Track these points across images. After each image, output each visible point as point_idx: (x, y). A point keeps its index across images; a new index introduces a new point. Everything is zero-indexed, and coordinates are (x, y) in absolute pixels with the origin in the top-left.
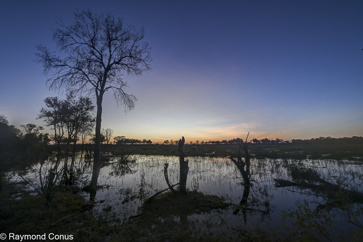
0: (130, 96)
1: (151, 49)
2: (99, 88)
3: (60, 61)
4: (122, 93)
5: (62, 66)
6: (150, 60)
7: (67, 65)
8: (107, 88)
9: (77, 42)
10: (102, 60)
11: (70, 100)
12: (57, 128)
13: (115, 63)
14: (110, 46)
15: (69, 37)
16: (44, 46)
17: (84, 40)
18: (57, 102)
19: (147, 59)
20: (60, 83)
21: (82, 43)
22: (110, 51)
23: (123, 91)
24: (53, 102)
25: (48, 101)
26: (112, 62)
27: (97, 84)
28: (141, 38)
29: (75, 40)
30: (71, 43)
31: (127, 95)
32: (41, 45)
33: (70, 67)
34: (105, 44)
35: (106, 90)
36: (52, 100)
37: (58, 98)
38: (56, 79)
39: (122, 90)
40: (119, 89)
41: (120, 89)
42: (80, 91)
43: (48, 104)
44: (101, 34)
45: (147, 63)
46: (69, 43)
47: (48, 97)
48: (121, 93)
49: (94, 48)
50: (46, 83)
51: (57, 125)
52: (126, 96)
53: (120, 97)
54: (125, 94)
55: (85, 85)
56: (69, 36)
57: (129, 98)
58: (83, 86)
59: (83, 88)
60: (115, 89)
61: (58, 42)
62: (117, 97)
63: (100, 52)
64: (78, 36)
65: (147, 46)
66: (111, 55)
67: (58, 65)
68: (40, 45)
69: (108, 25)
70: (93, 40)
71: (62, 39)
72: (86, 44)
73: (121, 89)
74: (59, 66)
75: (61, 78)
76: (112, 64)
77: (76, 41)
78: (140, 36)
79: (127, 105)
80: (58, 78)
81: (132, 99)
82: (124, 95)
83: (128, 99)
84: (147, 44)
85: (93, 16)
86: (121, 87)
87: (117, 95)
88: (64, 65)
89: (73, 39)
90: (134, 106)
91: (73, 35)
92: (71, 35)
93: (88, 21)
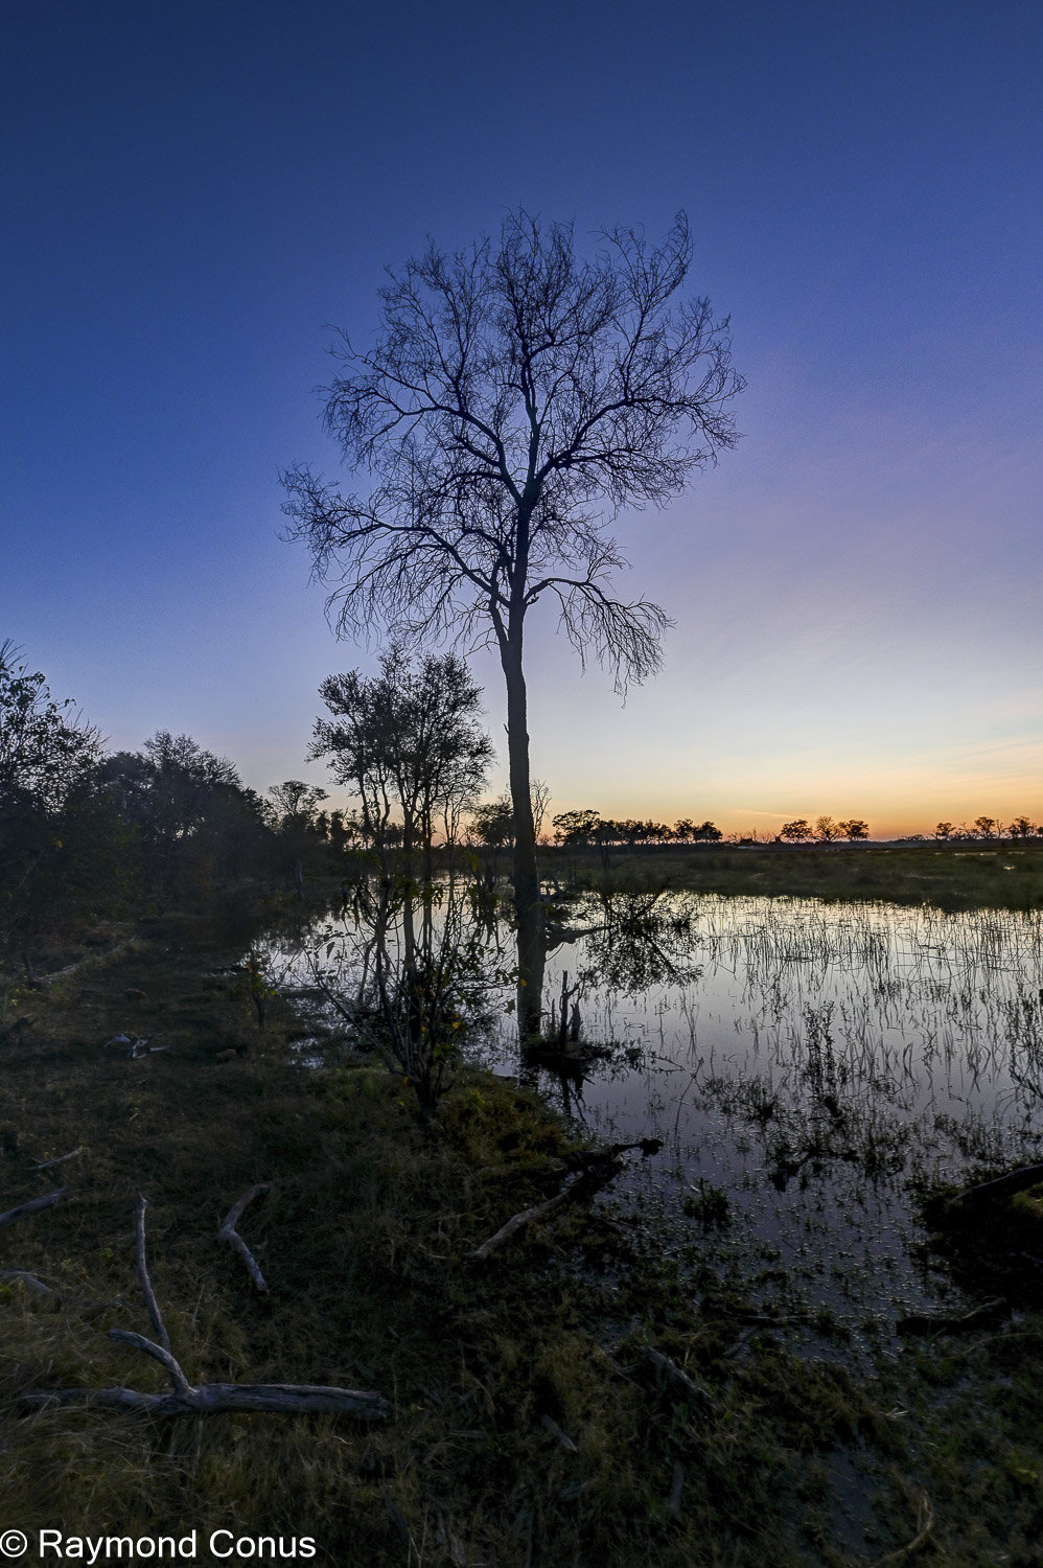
0: (637, 611)
1: (726, 325)
2: (505, 590)
3: (357, 514)
4: (598, 599)
5: (365, 533)
6: (729, 383)
7: (381, 525)
8: (534, 591)
9: (404, 414)
10: (501, 464)
11: (394, 677)
12: (368, 790)
13: (553, 462)
14: (527, 387)
15: (377, 398)
16: (302, 470)
17: (429, 395)
18: (357, 692)
19: (713, 387)
20: (365, 602)
21: (423, 410)
22: (532, 410)
23: (599, 592)
24: (345, 694)
25: (331, 692)
26: (542, 460)
27: (493, 580)
28: (675, 284)
29: (395, 406)
30: (387, 422)
31: (621, 609)
32: (296, 469)
33: (393, 529)
34: (508, 383)
35: (529, 600)
36: (343, 685)
37: (357, 674)
38: (353, 591)
39: (593, 587)
40: (583, 584)
41: (587, 583)
42: (432, 626)
43: (334, 704)
44: (491, 340)
45: (713, 409)
46: (379, 426)
47: (329, 678)
48: (592, 604)
49: (467, 417)
50: (327, 614)
51: (365, 775)
52: (616, 612)
53: (589, 619)
54: (608, 604)
55: (446, 598)
56: (376, 393)
57: (630, 619)
58: (440, 601)
59: (442, 612)
60: (566, 589)
61: (343, 434)
62: (578, 625)
63: (491, 427)
64: (405, 384)
65: (703, 318)
66: (536, 428)
67: (353, 532)
68: (292, 472)
69: (511, 286)
70: (459, 383)
71: (356, 413)
72: (438, 407)
73: (591, 585)
74: (355, 533)
75: (368, 584)
76: (546, 470)
77: (398, 409)
78: (669, 273)
79: (623, 657)
80: (358, 585)
81: (643, 620)
82: (605, 607)
83: (627, 626)
84: (704, 306)
85: (448, 272)
86: (590, 575)
87: (576, 614)
88: (372, 526)
89: (390, 402)
90: (658, 653)
91: (389, 386)
92: (383, 386)
93: (434, 301)
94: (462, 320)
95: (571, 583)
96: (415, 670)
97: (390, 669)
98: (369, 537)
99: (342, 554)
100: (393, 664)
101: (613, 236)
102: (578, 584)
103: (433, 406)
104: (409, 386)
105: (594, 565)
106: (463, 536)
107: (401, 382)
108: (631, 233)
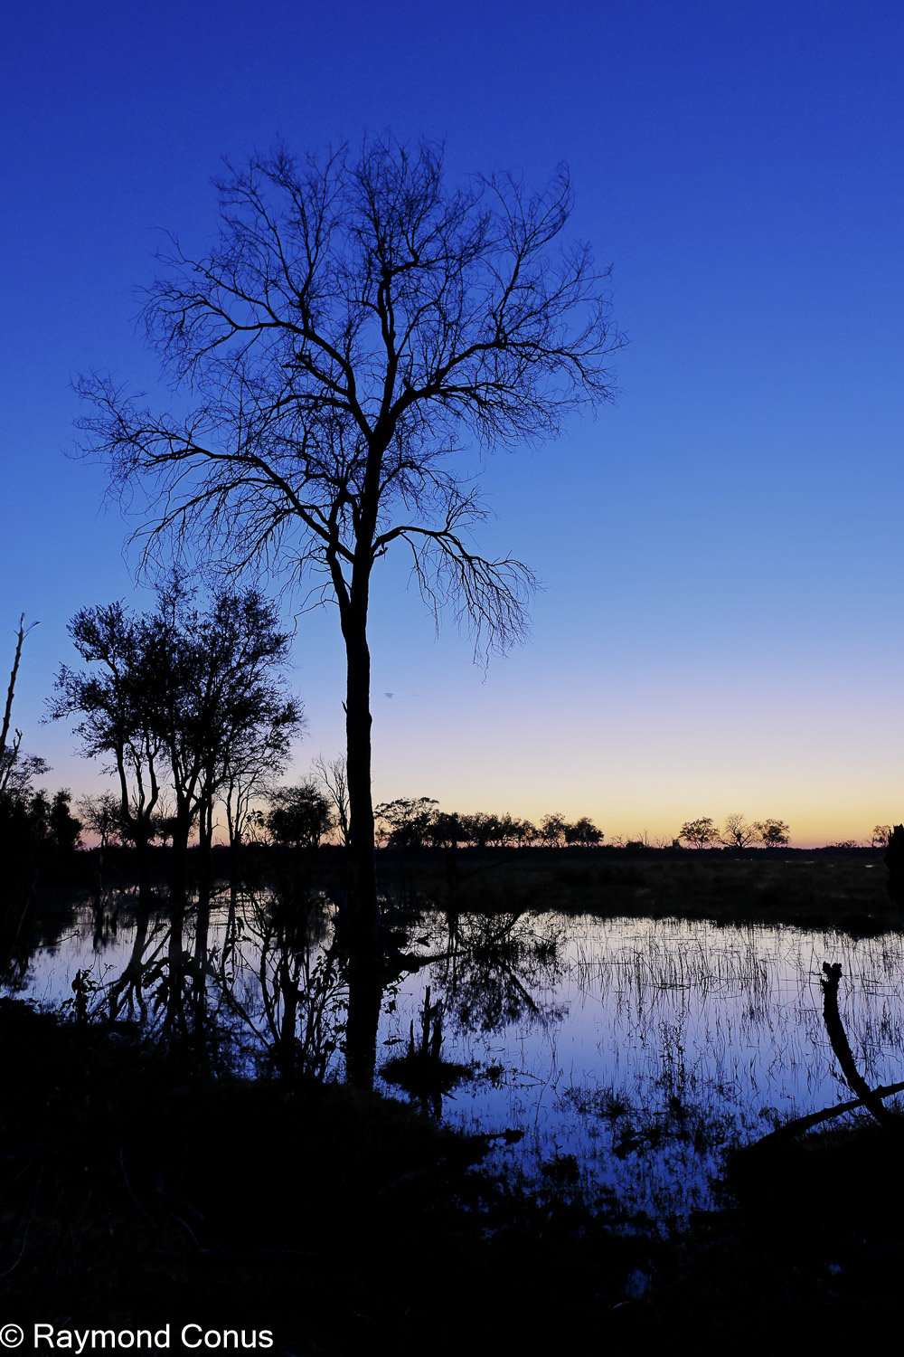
0: (501, 569)
2: (349, 540)
3: (172, 437)
4: (457, 553)
5: (177, 459)
6: (610, 339)
7: (197, 450)
8: (382, 541)
9: (238, 328)
10: (351, 392)
11: (174, 612)
12: (130, 765)
14: (384, 309)
15: (206, 309)
16: (102, 376)
17: (269, 309)
19: (594, 338)
20: (173, 541)
21: (261, 326)
22: (389, 337)
23: (459, 544)
25: (85, 630)
26: (398, 391)
27: (332, 523)
28: (556, 227)
29: (228, 318)
30: (217, 335)
31: (484, 566)
32: (94, 375)
33: (213, 456)
34: (363, 302)
35: (377, 552)
38: (159, 528)
39: (452, 537)
40: (440, 534)
41: (445, 533)
43: (87, 647)
44: (345, 250)
45: (591, 362)
46: (207, 341)
47: (84, 610)
48: (450, 557)
49: (309, 334)
51: (125, 746)
52: (477, 567)
53: (446, 576)
54: (469, 559)
55: (269, 536)
56: (206, 303)
57: (494, 578)
61: (163, 345)
63: (339, 349)
64: (243, 296)
65: (584, 264)
66: (393, 358)
67: (163, 456)
68: (88, 377)
70: (304, 300)
71: (181, 325)
72: (278, 323)
73: (449, 535)
74: (164, 458)
77: (231, 323)
78: (548, 219)
79: (485, 622)
80: (166, 521)
81: (509, 581)
82: (466, 563)
83: (491, 584)
84: (586, 250)
85: (299, 175)
86: (449, 524)
87: (430, 570)
88: (187, 450)
89: (222, 314)
90: (526, 620)
91: (221, 297)
92: (216, 297)
93: (277, 199)
94: (310, 226)
95: (426, 532)
96: (202, 605)
97: (168, 602)
98: (181, 464)
99: (147, 482)
100: (173, 595)
101: (490, 180)
102: (435, 535)
103: (274, 321)
104: (246, 298)
105: (452, 515)
106: (306, 481)
107: (237, 293)
108: (509, 176)
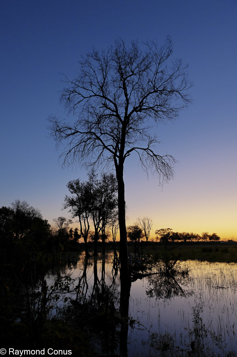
0: (165, 158)
1: (187, 67)
3: (70, 129)
4: (152, 154)
5: (73, 135)
7: (78, 132)
8: (128, 152)
9: (85, 98)
10: (117, 112)
11: (92, 181)
12: (82, 220)
13: (135, 110)
14: (125, 88)
16: (54, 116)
17: (93, 92)
18: (79, 186)
19: (184, 85)
21: (91, 96)
22: (126, 95)
23: (152, 152)
24: (75, 187)
25: (71, 186)
26: (130, 109)
28: (169, 55)
29: (82, 95)
32: (52, 116)
33: (81, 133)
34: (119, 87)
35: (127, 155)
36: (75, 183)
37: (80, 180)
38: (68, 153)
39: (150, 150)
40: (146, 149)
41: (148, 149)
42: (97, 163)
43: (71, 190)
45: (183, 92)
46: (76, 102)
47: (70, 181)
48: (149, 155)
50: (59, 161)
51: (81, 215)
52: (159, 158)
53: (148, 161)
54: (156, 156)
55: (102, 155)
56: (76, 92)
57: (163, 161)
58: (100, 156)
59: (100, 159)
60: (141, 151)
61: (65, 105)
62: (145, 163)
63: (113, 101)
64: (85, 89)
65: (180, 65)
66: (127, 100)
67: (69, 134)
68: (50, 116)
69: (119, 58)
70: (103, 87)
71: (69, 98)
72: (96, 95)
74: (70, 135)
75: (73, 151)
76: (131, 113)
77: (83, 96)
78: (166, 53)
79: (162, 174)
80: (70, 151)
81: (167, 161)
82: (155, 157)
83: (163, 163)
84: (180, 61)
85: (100, 55)
86: (149, 146)
87: (144, 159)
88: (75, 132)
89: (80, 94)
90: (173, 172)
92: (78, 90)
93: (95, 64)
95: (142, 149)
98: (74, 136)
101: (146, 44)
102: (144, 149)
105: (151, 142)
106: (101, 135)
107: (84, 88)
108: (153, 42)
